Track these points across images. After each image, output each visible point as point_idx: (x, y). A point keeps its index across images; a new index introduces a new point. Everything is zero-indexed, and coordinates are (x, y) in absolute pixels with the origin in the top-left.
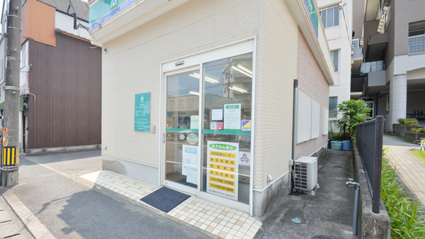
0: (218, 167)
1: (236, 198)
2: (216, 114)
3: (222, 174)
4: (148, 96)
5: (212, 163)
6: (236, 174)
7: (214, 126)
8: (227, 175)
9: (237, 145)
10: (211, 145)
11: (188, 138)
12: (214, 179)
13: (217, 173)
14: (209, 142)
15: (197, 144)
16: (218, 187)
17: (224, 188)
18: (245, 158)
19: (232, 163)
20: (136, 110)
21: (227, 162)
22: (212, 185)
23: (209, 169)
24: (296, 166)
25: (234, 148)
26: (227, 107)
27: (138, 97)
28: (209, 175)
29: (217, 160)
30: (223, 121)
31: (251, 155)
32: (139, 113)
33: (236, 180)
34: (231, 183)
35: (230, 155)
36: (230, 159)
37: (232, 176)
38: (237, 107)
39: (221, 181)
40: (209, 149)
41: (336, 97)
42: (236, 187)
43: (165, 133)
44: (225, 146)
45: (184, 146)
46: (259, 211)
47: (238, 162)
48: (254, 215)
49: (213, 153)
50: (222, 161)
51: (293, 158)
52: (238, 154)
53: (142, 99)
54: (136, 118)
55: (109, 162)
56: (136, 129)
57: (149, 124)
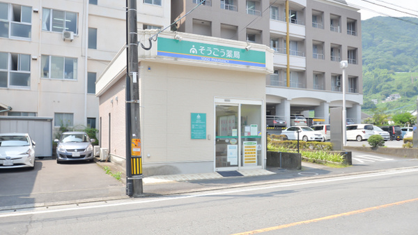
0: (249, 153)
1: (257, 165)
2: (247, 129)
3: (250, 156)
4: (203, 116)
5: (246, 151)
6: (256, 154)
7: (246, 135)
9: (256, 142)
10: (245, 144)
11: (230, 141)
12: (246, 159)
13: (248, 156)
14: (244, 142)
15: (237, 143)
16: (249, 162)
17: (251, 162)
20: (192, 124)
21: (252, 150)
22: (246, 162)
25: (255, 144)
26: (252, 126)
27: (193, 116)
29: (248, 150)
30: (250, 132)
31: (262, 146)
32: (195, 126)
34: (254, 159)
35: (254, 147)
37: (255, 156)
38: (256, 126)
39: (250, 159)
40: (244, 146)
42: (256, 160)
44: (251, 143)
45: (228, 146)
47: (257, 149)
48: (264, 169)
49: (246, 147)
50: (250, 150)
52: (256, 146)
53: (199, 117)
54: (192, 130)
55: (153, 168)
56: (193, 137)
57: (205, 134)
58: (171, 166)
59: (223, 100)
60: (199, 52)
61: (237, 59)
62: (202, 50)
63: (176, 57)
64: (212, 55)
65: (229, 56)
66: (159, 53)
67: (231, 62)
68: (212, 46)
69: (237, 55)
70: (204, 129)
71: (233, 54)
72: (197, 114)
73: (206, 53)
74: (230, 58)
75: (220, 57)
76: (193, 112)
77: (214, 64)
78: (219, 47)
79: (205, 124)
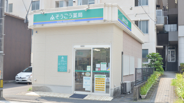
0: (99, 83)
1: (105, 92)
2: (98, 66)
3: (100, 85)
4: (66, 58)
5: (96, 82)
6: (105, 85)
7: (97, 70)
8: (102, 86)
9: (105, 76)
10: (96, 76)
11: (86, 74)
12: (97, 88)
13: (98, 85)
14: (95, 75)
15: (90, 76)
16: (99, 90)
17: (101, 90)
18: (108, 80)
19: (104, 81)
20: (58, 62)
21: (102, 81)
22: (96, 90)
23: (95, 84)
24: (123, 84)
25: (104, 77)
26: (102, 64)
27: (60, 57)
28: (95, 86)
29: (98, 81)
30: (100, 68)
31: (110, 78)
32: (60, 64)
33: (105, 87)
34: (103, 88)
35: (103, 79)
36: (103, 80)
37: (104, 86)
38: (105, 64)
39: (100, 88)
40: (95, 78)
41: (148, 49)
42: (105, 89)
43: (74, 72)
44: (101, 76)
45: (84, 77)
46: (112, 95)
47: (105, 81)
48: (111, 96)
49: (96, 79)
50: (100, 81)
51: (122, 81)
52: (106, 78)
53: (63, 58)
54: (58, 66)
55: (38, 87)
56: (59, 71)
57: (67, 69)
58: (47, 87)
59: (80, 46)
60: (55, 18)
61: (81, 18)
62: (57, 17)
63: (43, 24)
64: (64, 19)
65: (75, 17)
66: (34, 24)
67: (76, 21)
68: (63, 13)
69: (80, 15)
70: (66, 66)
71: (78, 15)
72: (61, 56)
73: (59, 18)
74: (76, 18)
75: (68, 19)
76: (60, 55)
77: (64, 24)
78: (68, 12)
79: (67, 62)
